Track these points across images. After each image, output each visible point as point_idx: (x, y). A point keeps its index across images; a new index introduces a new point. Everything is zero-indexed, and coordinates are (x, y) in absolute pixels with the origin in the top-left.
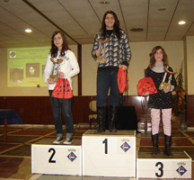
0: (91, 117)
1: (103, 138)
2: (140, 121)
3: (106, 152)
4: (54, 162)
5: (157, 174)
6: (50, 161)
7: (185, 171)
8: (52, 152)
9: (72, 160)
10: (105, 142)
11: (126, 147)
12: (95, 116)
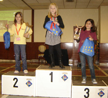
0: (39, 55)
1: (50, 71)
2: (70, 58)
3: (52, 81)
4: (17, 87)
5: (85, 96)
6: (14, 86)
7: (104, 94)
8: (16, 80)
9: (29, 86)
10: (51, 74)
11: (65, 78)
12: (42, 55)
